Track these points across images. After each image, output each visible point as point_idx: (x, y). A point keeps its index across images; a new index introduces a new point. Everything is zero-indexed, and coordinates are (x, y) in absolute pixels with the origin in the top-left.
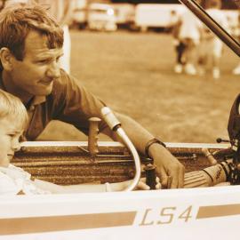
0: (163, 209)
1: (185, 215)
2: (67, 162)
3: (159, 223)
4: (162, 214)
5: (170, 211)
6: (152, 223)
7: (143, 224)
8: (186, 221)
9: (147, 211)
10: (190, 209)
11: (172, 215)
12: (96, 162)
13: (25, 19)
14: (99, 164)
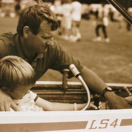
0: (102, 121)
1: (114, 124)
2: (51, 93)
3: (100, 128)
4: (101, 123)
5: (106, 122)
6: (96, 128)
7: (91, 128)
8: (114, 127)
9: (93, 121)
10: (117, 120)
11: (107, 124)
12: (67, 93)
13: (41, 13)
14: (68, 94)
